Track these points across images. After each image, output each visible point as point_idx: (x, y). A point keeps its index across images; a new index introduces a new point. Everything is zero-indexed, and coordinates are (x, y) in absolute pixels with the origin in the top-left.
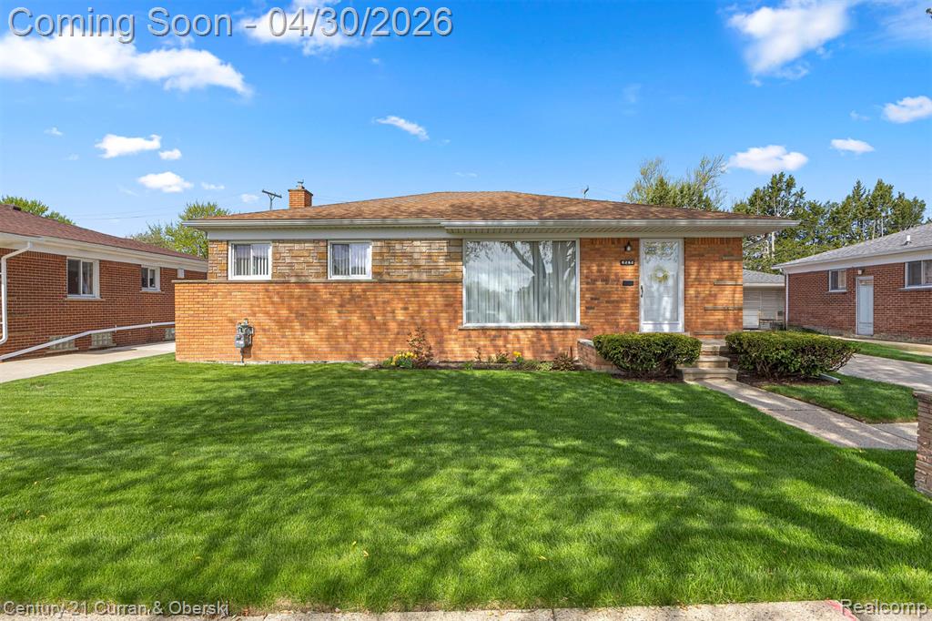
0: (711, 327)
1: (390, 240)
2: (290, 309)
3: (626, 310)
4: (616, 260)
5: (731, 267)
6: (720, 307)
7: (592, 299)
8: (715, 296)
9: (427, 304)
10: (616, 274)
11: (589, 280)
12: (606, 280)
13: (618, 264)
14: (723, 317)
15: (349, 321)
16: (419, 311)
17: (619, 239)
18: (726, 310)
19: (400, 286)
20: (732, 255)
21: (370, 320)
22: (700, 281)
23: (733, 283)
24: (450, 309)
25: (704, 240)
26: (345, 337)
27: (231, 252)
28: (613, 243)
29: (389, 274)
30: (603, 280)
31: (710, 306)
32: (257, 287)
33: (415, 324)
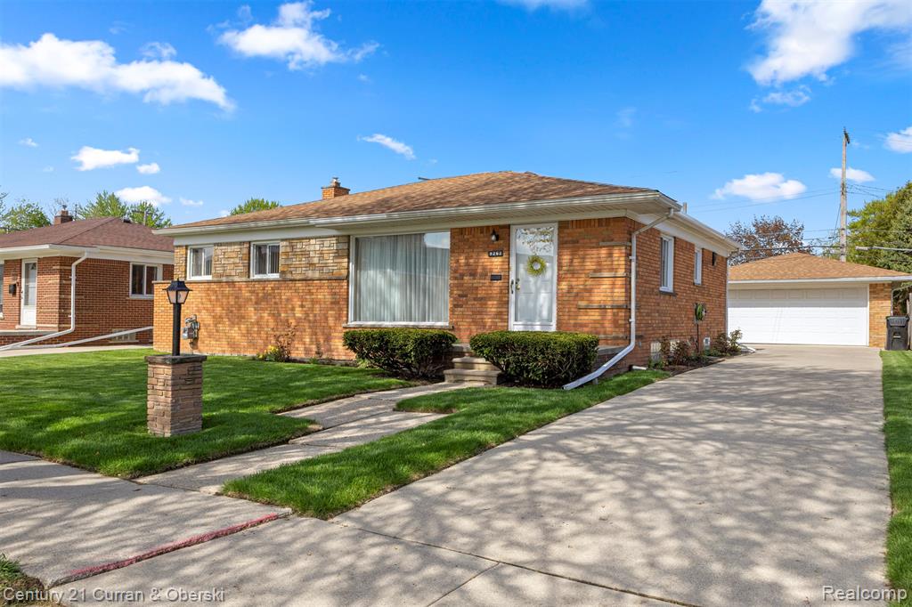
0: (586, 329)
1: (293, 239)
2: (222, 306)
3: (492, 307)
4: (484, 251)
5: (610, 255)
6: (595, 305)
7: (459, 295)
8: (590, 291)
9: (318, 302)
10: (484, 268)
11: (457, 275)
12: (473, 274)
13: (487, 256)
14: (599, 318)
15: (262, 317)
16: (312, 309)
17: (488, 227)
18: (603, 308)
19: (299, 284)
20: (612, 240)
21: (276, 316)
22: (573, 273)
23: (612, 274)
24: (336, 307)
25: (579, 223)
26: (259, 333)
27: (190, 255)
28: (482, 232)
29: (291, 272)
30: (471, 275)
31: (583, 304)
32: (202, 286)
33: (309, 321)
